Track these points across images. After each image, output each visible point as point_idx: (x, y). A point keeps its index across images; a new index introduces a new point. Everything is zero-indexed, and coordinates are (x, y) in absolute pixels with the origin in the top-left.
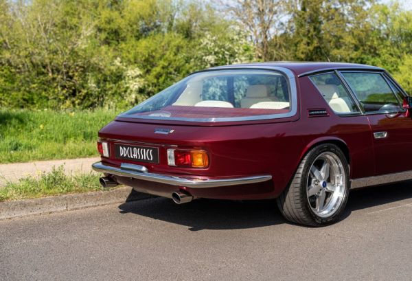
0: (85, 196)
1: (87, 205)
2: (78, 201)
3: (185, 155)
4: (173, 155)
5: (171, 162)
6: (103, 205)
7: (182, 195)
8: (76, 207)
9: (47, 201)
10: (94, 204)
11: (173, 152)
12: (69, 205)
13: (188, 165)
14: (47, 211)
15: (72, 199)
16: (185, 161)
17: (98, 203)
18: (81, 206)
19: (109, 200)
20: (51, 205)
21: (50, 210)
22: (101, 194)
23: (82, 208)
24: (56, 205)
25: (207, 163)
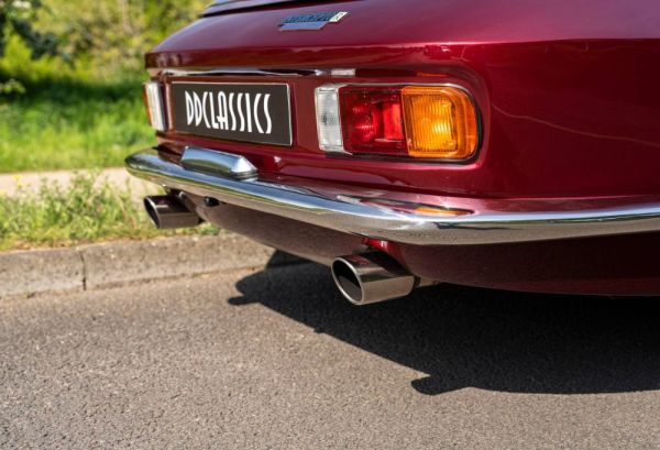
0: (141, 249)
1: (147, 275)
2: (119, 264)
3: (380, 107)
4: (335, 111)
5: (330, 138)
6: (195, 275)
7: (367, 270)
8: (114, 279)
9: (21, 260)
10: (170, 273)
11: (335, 97)
12: (90, 275)
13: (392, 146)
14: (20, 289)
15: (100, 258)
16: (381, 132)
17: (181, 269)
18: (127, 279)
19: (216, 260)
20: (35, 274)
21: (31, 289)
22: (194, 244)
23: (132, 283)
24: (50, 274)
25: (472, 138)
